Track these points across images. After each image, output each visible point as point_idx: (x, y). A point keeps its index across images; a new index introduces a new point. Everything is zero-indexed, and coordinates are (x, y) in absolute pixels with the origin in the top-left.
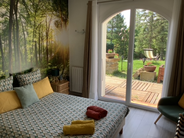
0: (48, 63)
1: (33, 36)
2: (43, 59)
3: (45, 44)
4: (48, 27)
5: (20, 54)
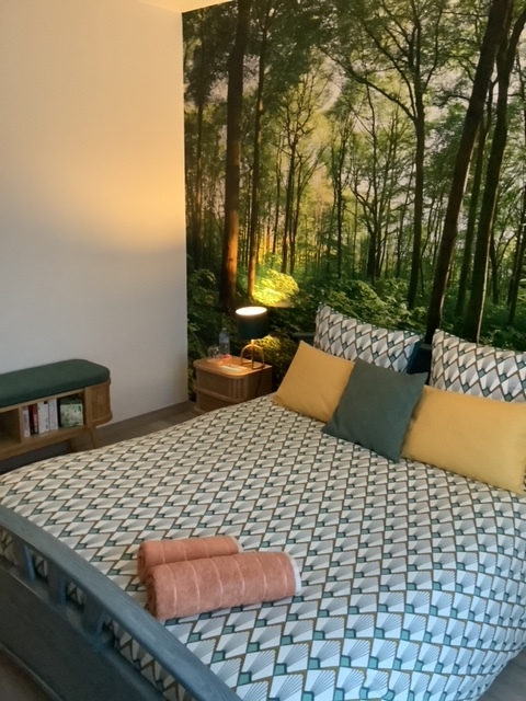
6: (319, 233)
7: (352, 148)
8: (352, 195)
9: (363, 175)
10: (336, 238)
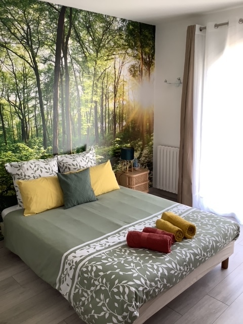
0: (115, 137)
1: (93, 93)
2: (107, 130)
3: (111, 106)
4: (117, 76)
5: (70, 122)
8: (7, 102)
9: (11, 92)
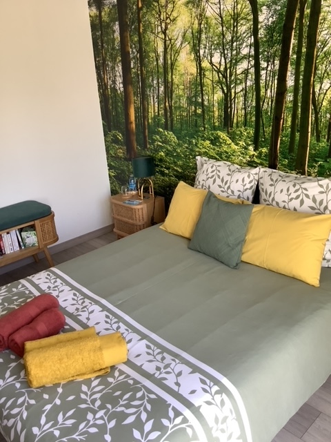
6: (188, 97)
7: (206, 28)
8: (209, 65)
9: (215, 49)
10: (200, 100)
